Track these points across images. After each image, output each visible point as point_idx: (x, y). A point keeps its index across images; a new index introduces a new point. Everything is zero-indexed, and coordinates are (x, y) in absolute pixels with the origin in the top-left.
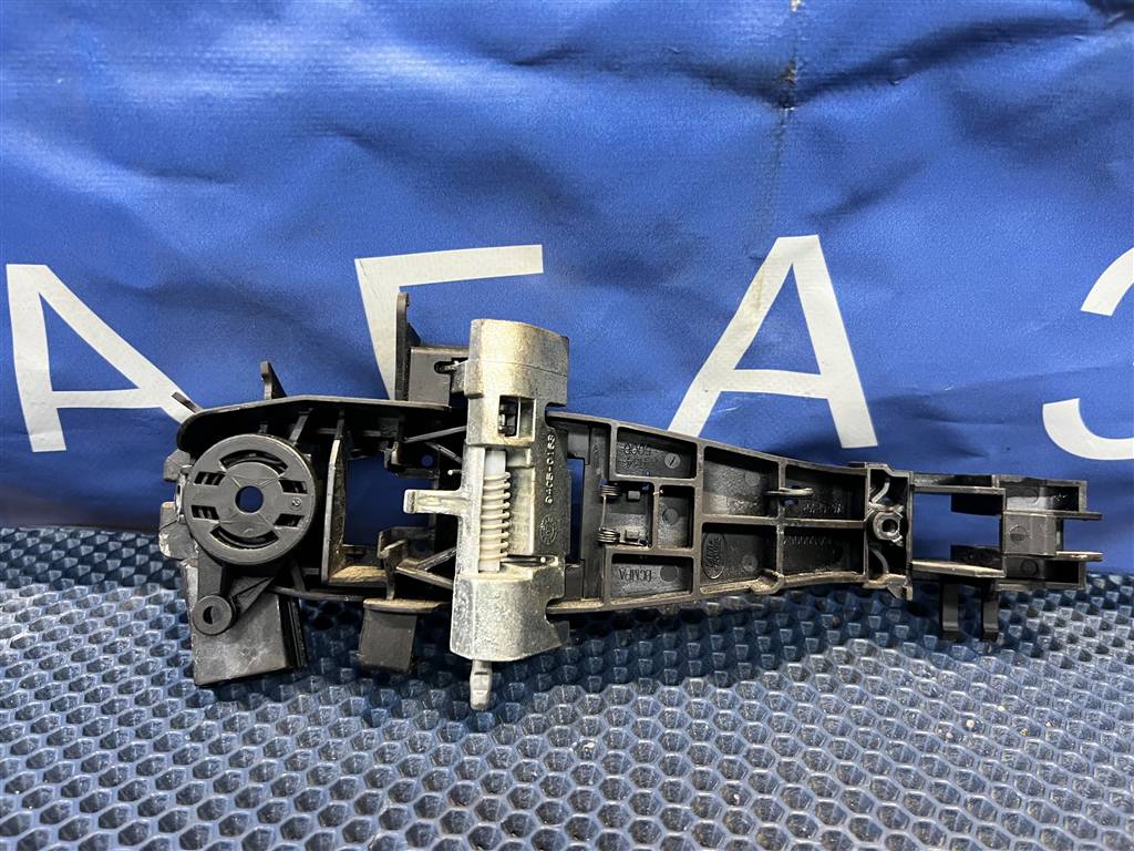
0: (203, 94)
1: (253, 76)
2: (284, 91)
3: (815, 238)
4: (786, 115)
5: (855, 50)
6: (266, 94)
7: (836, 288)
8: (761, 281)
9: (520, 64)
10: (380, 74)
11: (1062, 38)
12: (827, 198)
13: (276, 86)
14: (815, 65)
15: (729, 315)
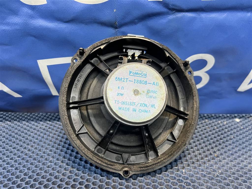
0: (4, 29)
1: (13, 26)
4: (117, 30)
5: (127, 19)
6: (15, 29)
9: (65, 22)
10: (38, 25)
11: (165, 16)
13: (18, 27)
14: (120, 21)
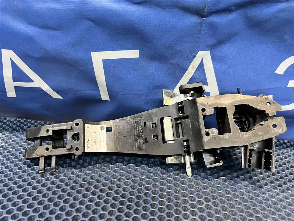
0: (52, 8)
1: (66, 4)
2: (74, 8)
3: (209, 51)
4: (203, 20)
5: (221, 4)
6: (69, 8)
7: (213, 64)
8: (194, 62)
9: (135, 4)
10: (99, 4)
11: (275, 3)
12: (212, 41)
13: (72, 6)
14: (211, 7)
15: (186, 70)
